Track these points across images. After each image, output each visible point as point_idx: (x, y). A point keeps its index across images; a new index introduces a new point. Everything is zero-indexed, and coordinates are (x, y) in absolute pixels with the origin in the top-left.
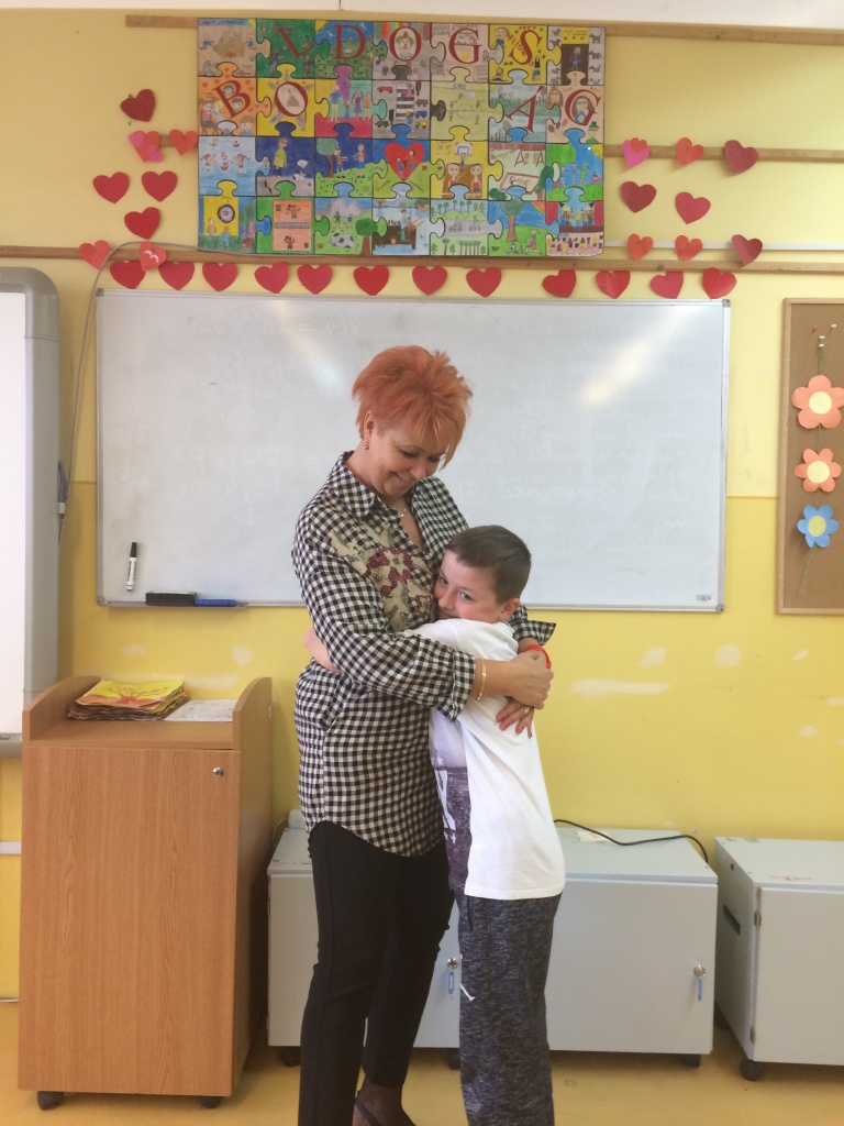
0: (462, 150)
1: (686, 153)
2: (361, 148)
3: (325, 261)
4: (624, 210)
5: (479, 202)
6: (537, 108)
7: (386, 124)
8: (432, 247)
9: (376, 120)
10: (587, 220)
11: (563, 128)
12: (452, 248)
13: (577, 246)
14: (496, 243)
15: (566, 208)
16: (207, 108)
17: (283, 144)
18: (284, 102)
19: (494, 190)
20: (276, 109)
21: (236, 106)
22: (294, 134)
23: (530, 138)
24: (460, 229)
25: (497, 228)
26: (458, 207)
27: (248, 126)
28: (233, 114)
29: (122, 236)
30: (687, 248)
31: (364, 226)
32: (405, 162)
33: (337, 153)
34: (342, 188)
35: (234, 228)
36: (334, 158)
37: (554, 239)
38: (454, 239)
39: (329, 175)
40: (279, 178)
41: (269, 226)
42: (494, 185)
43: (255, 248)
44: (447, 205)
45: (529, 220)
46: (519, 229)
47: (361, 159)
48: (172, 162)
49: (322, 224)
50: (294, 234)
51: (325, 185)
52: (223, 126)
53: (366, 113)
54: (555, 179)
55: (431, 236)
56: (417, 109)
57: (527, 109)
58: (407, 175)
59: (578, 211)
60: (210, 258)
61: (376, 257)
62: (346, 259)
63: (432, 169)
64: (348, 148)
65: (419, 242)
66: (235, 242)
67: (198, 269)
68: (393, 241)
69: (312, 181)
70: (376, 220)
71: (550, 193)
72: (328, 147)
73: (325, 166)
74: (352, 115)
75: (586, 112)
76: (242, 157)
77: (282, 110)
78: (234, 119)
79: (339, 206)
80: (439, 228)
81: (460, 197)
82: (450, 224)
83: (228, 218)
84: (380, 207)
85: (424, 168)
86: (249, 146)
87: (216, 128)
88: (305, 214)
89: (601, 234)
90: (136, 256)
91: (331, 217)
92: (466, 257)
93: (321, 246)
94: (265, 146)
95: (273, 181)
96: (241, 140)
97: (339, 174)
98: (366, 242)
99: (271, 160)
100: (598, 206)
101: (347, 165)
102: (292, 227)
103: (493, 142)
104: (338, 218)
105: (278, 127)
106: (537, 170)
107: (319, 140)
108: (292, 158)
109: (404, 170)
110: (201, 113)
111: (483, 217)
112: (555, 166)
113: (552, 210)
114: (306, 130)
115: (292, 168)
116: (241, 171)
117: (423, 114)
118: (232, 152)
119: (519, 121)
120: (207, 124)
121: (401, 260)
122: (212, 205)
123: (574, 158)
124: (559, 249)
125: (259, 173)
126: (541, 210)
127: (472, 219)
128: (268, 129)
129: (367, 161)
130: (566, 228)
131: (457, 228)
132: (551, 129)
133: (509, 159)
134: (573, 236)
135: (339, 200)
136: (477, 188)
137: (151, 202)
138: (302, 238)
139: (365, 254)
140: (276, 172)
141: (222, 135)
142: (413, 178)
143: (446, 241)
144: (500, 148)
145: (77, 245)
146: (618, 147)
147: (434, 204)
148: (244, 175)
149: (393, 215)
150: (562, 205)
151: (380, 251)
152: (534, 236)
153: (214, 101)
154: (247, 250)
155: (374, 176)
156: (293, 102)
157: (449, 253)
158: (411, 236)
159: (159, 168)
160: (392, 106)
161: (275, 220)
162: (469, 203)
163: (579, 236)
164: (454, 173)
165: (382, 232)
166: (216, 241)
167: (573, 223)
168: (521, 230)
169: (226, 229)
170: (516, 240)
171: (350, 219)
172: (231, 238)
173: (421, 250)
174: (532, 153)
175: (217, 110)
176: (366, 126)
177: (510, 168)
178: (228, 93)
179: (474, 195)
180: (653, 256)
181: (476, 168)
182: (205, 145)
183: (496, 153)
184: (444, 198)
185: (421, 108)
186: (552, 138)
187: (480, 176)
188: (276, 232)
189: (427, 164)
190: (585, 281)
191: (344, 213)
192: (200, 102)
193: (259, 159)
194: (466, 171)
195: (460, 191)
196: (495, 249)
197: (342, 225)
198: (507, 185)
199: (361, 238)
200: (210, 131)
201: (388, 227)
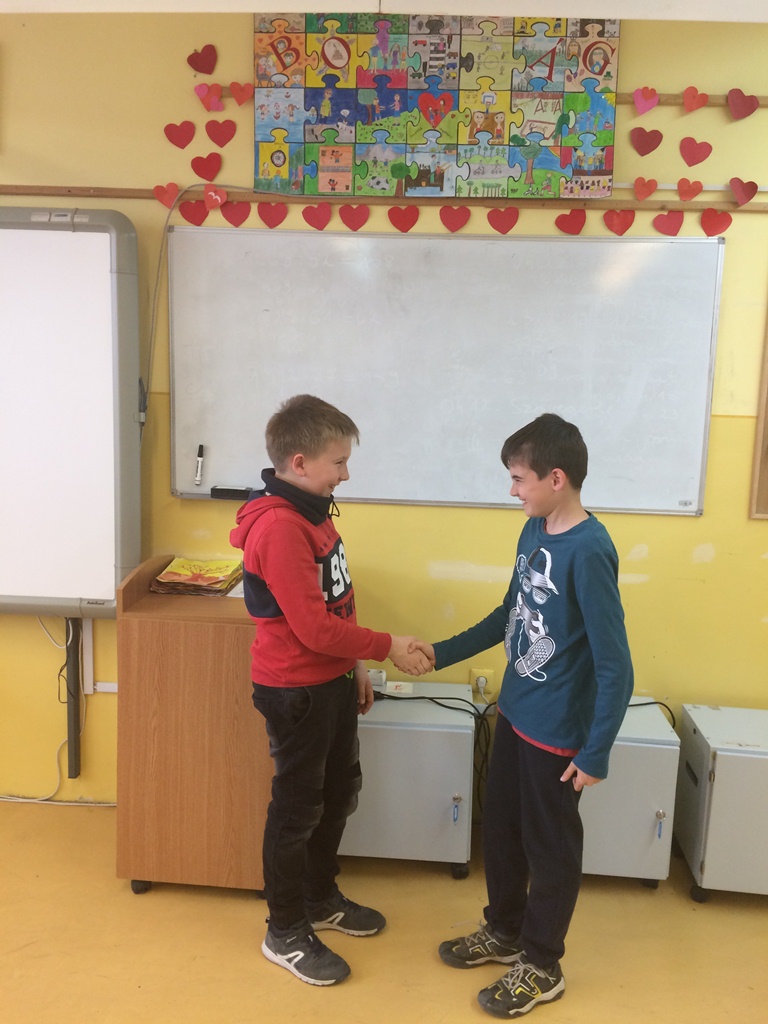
0: (487, 99)
1: (692, 100)
2: (397, 98)
3: (362, 201)
4: (633, 153)
5: (501, 148)
6: (557, 58)
7: (420, 76)
8: (458, 189)
9: (411, 71)
10: (598, 164)
11: (580, 78)
12: (476, 190)
13: (588, 188)
14: (516, 186)
15: (580, 153)
16: (262, 61)
17: (328, 95)
18: (330, 56)
19: (515, 136)
20: (322, 62)
21: (288, 60)
22: (338, 85)
23: (550, 87)
24: (483, 173)
25: (516, 172)
26: (482, 152)
27: (298, 78)
28: (285, 67)
29: (189, 179)
30: (688, 189)
31: (398, 170)
32: (435, 111)
33: (376, 102)
34: (379, 134)
35: (285, 172)
36: (373, 107)
37: (567, 182)
38: (478, 182)
39: (369, 123)
40: (325, 126)
41: (315, 169)
42: (515, 131)
43: (303, 190)
44: (472, 150)
45: (545, 164)
46: (536, 173)
47: (397, 109)
48: (232, 111)
49: (361, 168)
50: (337, 177)
51: (364, 132)
52: (276, 79)
53: (403, 65)
54: (570, 126)
55: (457, 179)
56: (448, 61)
57: (547, 60)
58: (437, 122)
59: (590, 156)
60: (264, 198)
61: (408, 198)
62: (382, 200)
63: (460, 117)
64: (386, 98)
65: (446, 185)
66: (286, 184)
67: (254, 208)
68: (424, 184)
69: (353, 129)
70: (409, 164)
71: (565, 139)
72: (368, 98)
73: (364, 115)
74: (390, 67)
75: (602, 63)
76: (293, 107)
77: (328, 63)
78: (287, 72)
79: (377, 151)
80: (464, 172)
81: (483, 144)
82: (474, 167)
83: (280, 162)
84: (413, 152)
85: (453, 116)
86: (298, 96)
87: (270, 80)
88: (347, 158)
89: (610, 177)
90: (202, 197)
91: (370, 162)
92: (487, 198)
93: (360, 188)
94: (313, 97)
95: (319, 128)
96: (292, 92)
97: (377, 122)
98: (399, 183)
99: (318, 110)
100: (609, 151)
101: (385, 114)
102: (335, 170)
103: (516, 92)
104: (375, 162)
105: (323, 79)
106: (554, 118)
107: (360, 91)
108: (336, 107)
109: (435, 119)
110: (257, 67)
111: (504, 162)
112: (572, 114)
113: (567, 154)
114: (348, 82)
115: (336, 117)
116: (292, 119)
117: (453, 66)
118: (284, 102)
119: (540, 71)
120: (262, 76)
121: (430, 201)
122: (266, 150)
123: (589, 105)
124: (572, 192)
125: (307, 122)
126: (556, 154)
127: (494, 163)
128: (316, 81)
129: (402, 110)
130: (579, 171)
131: (480, 172)
132: (569, 79)
133: (529, 107)
134: (584, 179)
135: (376, 146)
136: (500, 135)
137: (214, 148)
138: (343, 181)
139: (399, 195)
140: (322, 120)
141: (276, 86)
142: (442, 125)
143: (470, 184)
144: (522, 97)
145: (152, 186)
146: (630, 95)
147: (461, 150)
148: (293, 124)
149: (424, 160)
150: (576, 150)
151: (411, 193)
152: (549, 179)
153: (268, 54)
154: (296, 192)
155: (407, 123)
156: (338, 55)
157: (472, 195)
158: (439, 179)
159: (219, 117)
160: (425, 58)
161: (321, 164)
162: (492, 149)
163: (590, 179)
164: (480, 121)
165: (414, 175)
166: (269, 184)
167: (585, 167)
168: (538, 173)
169: (278, 172)
170: (533, 183)
171: (386, 164)
172: (282, 180)
173: (448, 192)
174: (550, 101)
175: (271, 63)
176: (402, 77)
177: (530, 116)
178: (281, 48)
179: (497, 141)
180: (656, 197)
181: (500, 116)
182: (261, 96)
183: (518, 101)
184: (470, 144)
185: (452, 60)
186: (570, 87)
187: (503, 124)
188: (320, 174)
189: (455, 112)
190: (594, 220)
191: (381, 159)
192: (256, 56)
193: (307, 109)
194: (490, 118)
195: (484, 137)
196: (514, 191)
197: (379, 169)
198: (527, 131)
199: (395, 181)
200: (264, 83)
201: (420, 171)
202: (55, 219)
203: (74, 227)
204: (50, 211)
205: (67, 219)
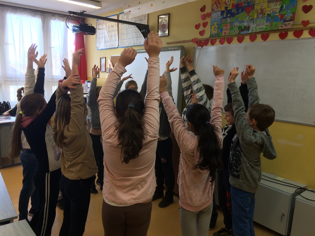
0: (262, 5)
2: (240, 9)
3: (231, 37)
4: (303, 13)
5: (265, 18)
7: (246, 2)
8: (253, 30)
9: (244, 2)
10: (291, 18)
13: (287, 25)
14: (267, 27)
15: (286, 16)
17: (226, 12)
18: (226, 2)
19: (268, 14)
21: (218, 5)
22: (228, 9)
24: (260, 25)
25: (268, 24)
26: (260, 19)
27: (220, 9)
28: (217, 7)
29: (199, 37)
31: (239, 27)
32: (249, 11)
34: (236, 19)
36: (235, 13)
37: (281, 24)
38: (258, 28)
39: (234, 17)
40: (225, 19)
42: (269, 12)
43: (219, 35)
45: (276, 20)
48: (207, 20)
49: (232, 28)
51: (233, 19)
52: (215, 10)
54: (284, 8)
55: (254, 28)
59: (288, 16)
60: (212, 38)
61: (241, 34)
62: (235, 36)
63: (255, 11)
64: (238, 10)
65: (250, 29)
66: (216, 34)
67: (210, 41)
68: (245, 30)
69: (230, 19)
70: (242, 26)
71: (282, 12)
72: (234, 11)
73: (233, 15)
74: (239, 2)
76: (218, 16)
77: (226, 4)
78: (218, 8)
80: (255, 26)
81: (260, 17)
82: (257, 24)
83: (215, 30)
84: (243, 22)
85: (253, 11)
86: (219, 13)
87: (214, 11)
88: (229, 27)
89: (293, 21)
90: (200, 40)
91: (233, 26)
92: (261, 32)
93: (230, 33)
94: (222, 13)
95: (223, 20)
97: (236, 16)
98: (239, 31)
99: (223, 16)
100: (294, 14)
101: (237, 14)
102: (226, 30)
103: (269, 2)
104: (235, 26)
105: (225, 8)
106: (279, 7)
107: (232, 9)
108: (227, 14)
109: (248, 13)
110: (212, 8)
111: (265, 21)
112: (284, 5)
113: (282, 16)
114: (230, 8)
115: (227, 17)
116: (218, 19)
118: (217, 15)
120: (213, 10)
121: (247, 34)
122: (213, 27)
123: (289, 2)
124: (282, 27)
125: (221, 19)
126: (279, 17)
127: (262, 22)
128: (223, 9)
129: (241, 12)
130: (285, 21)
133: (272, 5)
134: (286, 23)
135: (235, 22)
136: (264, 14)
137: (203, 29)
138: (227, 32)
139: (239, 34)
141: (215, 12)
142: (250, 14)
143: (256, 29)
145: (191, 39)
147: (254, 20)
148: (219, 20)
149: (246, 24)
150: (285, 15)
152: (277, 24)
153: (214, 5)
154: (217, 36)
155: (243, 15)
156: (228, 2)
157: (256, 32)
158: (248, 28)
159: (205, 21)
161: (223, 29)
162: (262, 18)
163: (288, 23)
164: (259, 11)
166: (213, 35)
167: (287, 19)
168: (274, 23)
169: (215, 32)
170: (272, 26)
171: (237, 26)
173: (250, 31)
174: (278, 2)
175: (215, 7)
176: (242, 4)
177: (273, 7)
178: (217, 3)
179: (264, 16)
180: (310, 26)
181: (264, 9)
182: (212, 15)
183: (270, 4)
184: (257, 18)
187: (265, 11)
188: (223, 31)
190: (290, 34)
192: (212, 6)
193: (221, 16)
194: (262, 10)
195: (260, 15)
196: (266, 29)
197: (235, 28)
198: (272, 12)
199: (239, 30)
200: (213, 12)
201: (244, 27)
202: (172, 49)
203: (175, 50)
204: (172, 47)
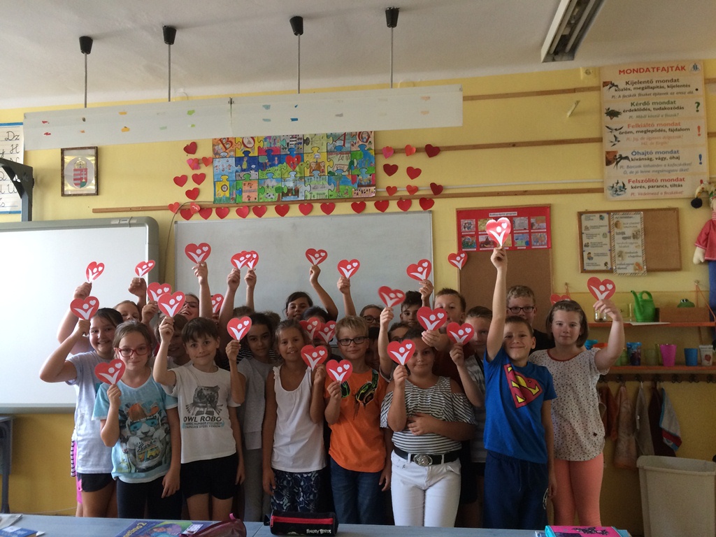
0: (317, 157)
1: (408, 151)
2: (276, 158)
3: (263, 204)
4: (385, 175)
5: (324, 177)
6: (347, 137)
7: (286, 148)
8: (306, 196)
9: (282, 147)
10: (369, 182)
11: (357, 145)
12: (314, 196)
13: (365, 193)
14: (332, 193)
15: (360, 177)
16: (216, 147)
17: (245, 159)
18: (246, 143)
19: (330, 171)
20: (243, 146)
21: (227, 146)
22: (250, 155)
23: (344, 149)
25: (332, 187)
26: (316, 179)
27: (232, 153)
28: (226, 149)
29: (185, 200)
30: (413, 190)
31: (278, 189)
32: (294, 163)
33: (267, 161)
34: (269, 175)
35: (227, 194)
36: (266, 163)
37: (355, 190)
38: (314, 192)
39: (264, 170)
40: (245, 173)
41: (241, 192)
42: (331, 170)
43: (236, 200)
44: (311, 179)
45: (345, 183)
46: (341, 187)
47: (276, 163)
48: (204, 169)
49: (262, 189)
50: (251, 195)
51: (262, 174)
52: (222, 154)
53: (278, 145)
54: (355, 166)
55: (305, 192)
56: (298, 141)
57: (343, 138)
58: (295, 168)
59: (365, 177)
60: (218, 206)
61: (283, 201)
62: (272, 203)
63: (305, 165)
64: (271, 159)
65: (300, 194)
66: (228, 199)
67: (214, 211)
68: (290, 195)
69: (257, 173)
70: (283, 186)
71: (353, 171)
72: (263, 159)
73: (262, 167)
74: (272, 146)
75: (367, 137)
76: (230, 166)
77: (245, 146)
78: (227, 151)
79: (268, 182)
80: (308, 188)
81: (316, 175)
82: (313, 186)
83: (225, 190)
84: (285, 181)
85: (302, 165)
86: (232, 161)
87: (220, 155)
88: (255, 186)
89: (374, 187)
90: (189, 207)
91: (265, 186)
92: (320, 199)
93: (261, 199)
94: (239, 161)
95: (242, 174)
96: (230, 159)
97: (268, 169)
98: (279, 195)
99: (241, 166)
100: (374, 176)
101: (271, 166)
102: (250, 192)
103: (329, 152)
104: (268, 187)
105: (243, 153)
106: (347, 162)
107: (260, 157)
108: (249, 164)
109: (294, 166)
110: (214, 150)
111: (326, 183)
112: (355, 161)
113: (354, 178)
114: (255, 153)
115: (249, 169)
116: (230, 171)
117: (301, 143)
118: (226, 164)
119: (339, 143)
120: (216, 153)
121: (293, 202)
122: (219, 185)
123: (362, 156)
124: (357, 194)
125: (237, 171)
126: (350, 178)
127: (322, 184)
128: (240, 154)
129: (279, 164)
130: (360, 185)
131: (316, 188)
132: (353, 145)
133: (336, 159)
134: (363, 188)
135: (268, 180)
136: (323, 171)
137: (196, 186)
138: (254, 195)
139: (278, 200)
140: (243, 170)
141: (222, 157)
142: (297, 169)
143: (311, 194)
144: (332, 154)
145: (168, 204)
146: (381, 150)
147: (306, 179)
148: (231, 173)
149: (291, 185)
150: (358, 176)
151: (284, 199)
152: (347, 189)
153: (219, 144)
154: (233, 202)
155: (282, 169)
156: (249, 143)
157: (312, 198)
158: (297, 192)
159: (198, 172)
160: (288, 141)
161: (243, 189)
162: (320, 178)
163: (366, 188)
164: (314, 166)
165: (286, 191)
166: (220, 199)
167: (363, 184)
168: (342, 187)
169: (225, 194)
170: (340, 191)
171: (273, 187)
172: (226, 198)
173: (301, 198)
174: (345, 155)
175: (220, 148)
176: (278, 150)
177: (336, 162)
178: (224, 141)
179: (322, 174)
180: (398, 194)
181: (323, 163)
182: (216, 162)
183: (330, 156)
184: (310, 176)
185: (300, 141)
186: (354, 149)
187: (324, 166)
188: (243, 194)
189: (302, 163)
190: (370, 206)
191: (270, 185)
192: (214, 145)
193: (236, 166)
194: (318, 164)
195: (316, 173)
196: (331, 195)
197: (269, 190)
198: (335, 169)
199: (277, 194)
200: (217, 156)
201: (288, 189)
202: (122, 222)
203: (130, 225)
204: (120, 219)
205: (127, 222)
